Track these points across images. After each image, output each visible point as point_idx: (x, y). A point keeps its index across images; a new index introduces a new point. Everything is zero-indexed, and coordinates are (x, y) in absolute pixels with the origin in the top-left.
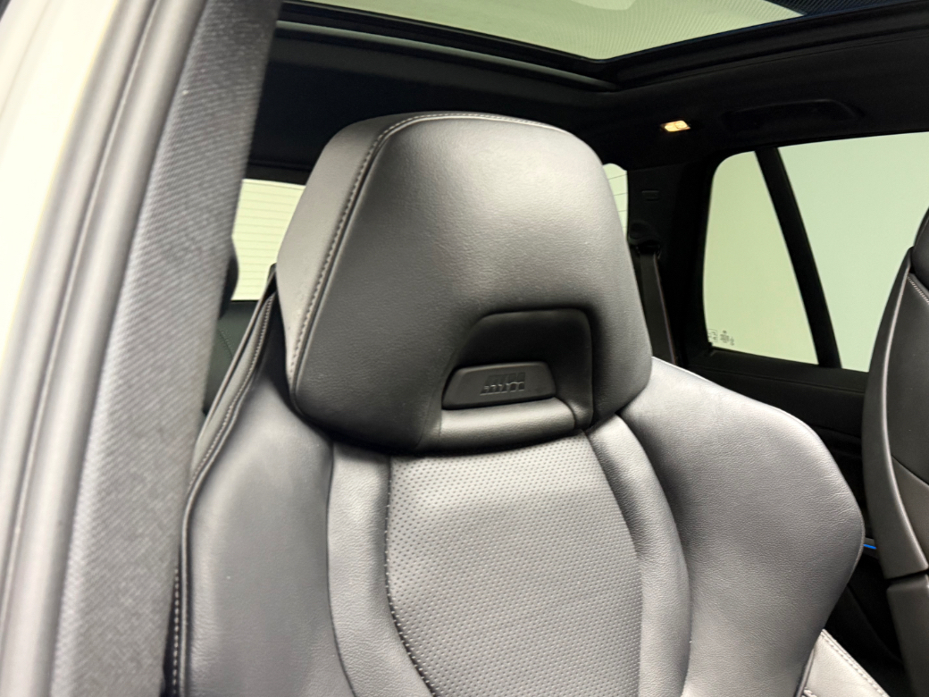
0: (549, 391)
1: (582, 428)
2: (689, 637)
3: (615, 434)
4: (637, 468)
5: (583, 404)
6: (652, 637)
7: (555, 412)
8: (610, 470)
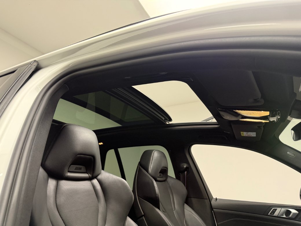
0: (85, 171)
1: (90, 179)
2: (106, 217)
3: (95, 181)
4: (98, 187)
5: (91, 174)
6: (100, 217)
7: (86, 175)
8: (94, 187)
